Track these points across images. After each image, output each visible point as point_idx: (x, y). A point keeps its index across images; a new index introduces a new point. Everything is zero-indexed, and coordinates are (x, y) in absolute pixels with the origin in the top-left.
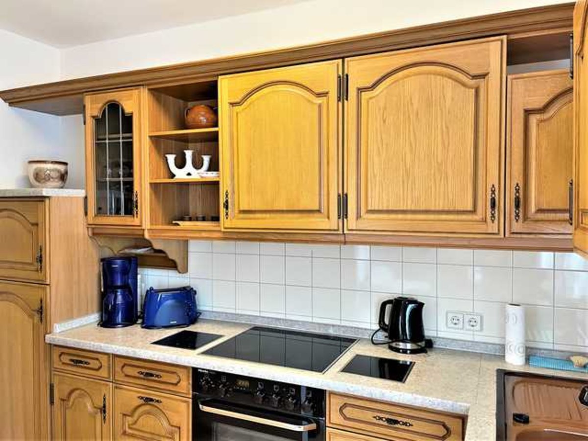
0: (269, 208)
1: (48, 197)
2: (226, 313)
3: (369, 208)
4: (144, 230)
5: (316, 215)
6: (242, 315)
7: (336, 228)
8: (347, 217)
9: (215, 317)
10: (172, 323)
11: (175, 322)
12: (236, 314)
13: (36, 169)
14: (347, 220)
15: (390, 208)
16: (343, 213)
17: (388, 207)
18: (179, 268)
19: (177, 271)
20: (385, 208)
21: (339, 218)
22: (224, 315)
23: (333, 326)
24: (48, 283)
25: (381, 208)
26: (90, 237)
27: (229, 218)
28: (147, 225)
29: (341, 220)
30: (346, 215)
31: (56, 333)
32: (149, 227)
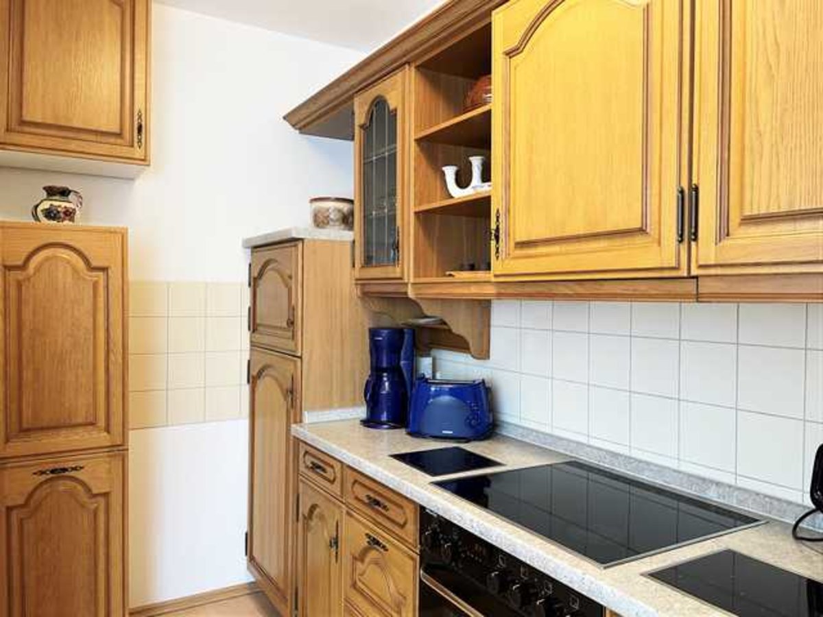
0: (559, 234)
1: (302, 240)
2: (537, 432)
3: (747, 213)
4: (406, 284)
5: (639, 240)
6: (561, 439)
7: (674, 264)
8: (696, 239)
9: (523, 436)
10: (444, 432)
11: (451, 432)
12: (551, 436)
13: (315, 210)
14: (697, 245)
15: (797, 207)
16: (688, 230)
17: (791, 203)
18: (472, 349)
19: (469, 356)
20: (784, 208)
21: (681, 241)
22: (534, 434)
23: (718, 484)
24: (299, 354)
25: (774, 209)
26: (359, 297)
27: (500, 258)
28: (410, 277)
29: (684, 247)
30: (696, 234)
31: (305, 424)
32: (412, 280)
